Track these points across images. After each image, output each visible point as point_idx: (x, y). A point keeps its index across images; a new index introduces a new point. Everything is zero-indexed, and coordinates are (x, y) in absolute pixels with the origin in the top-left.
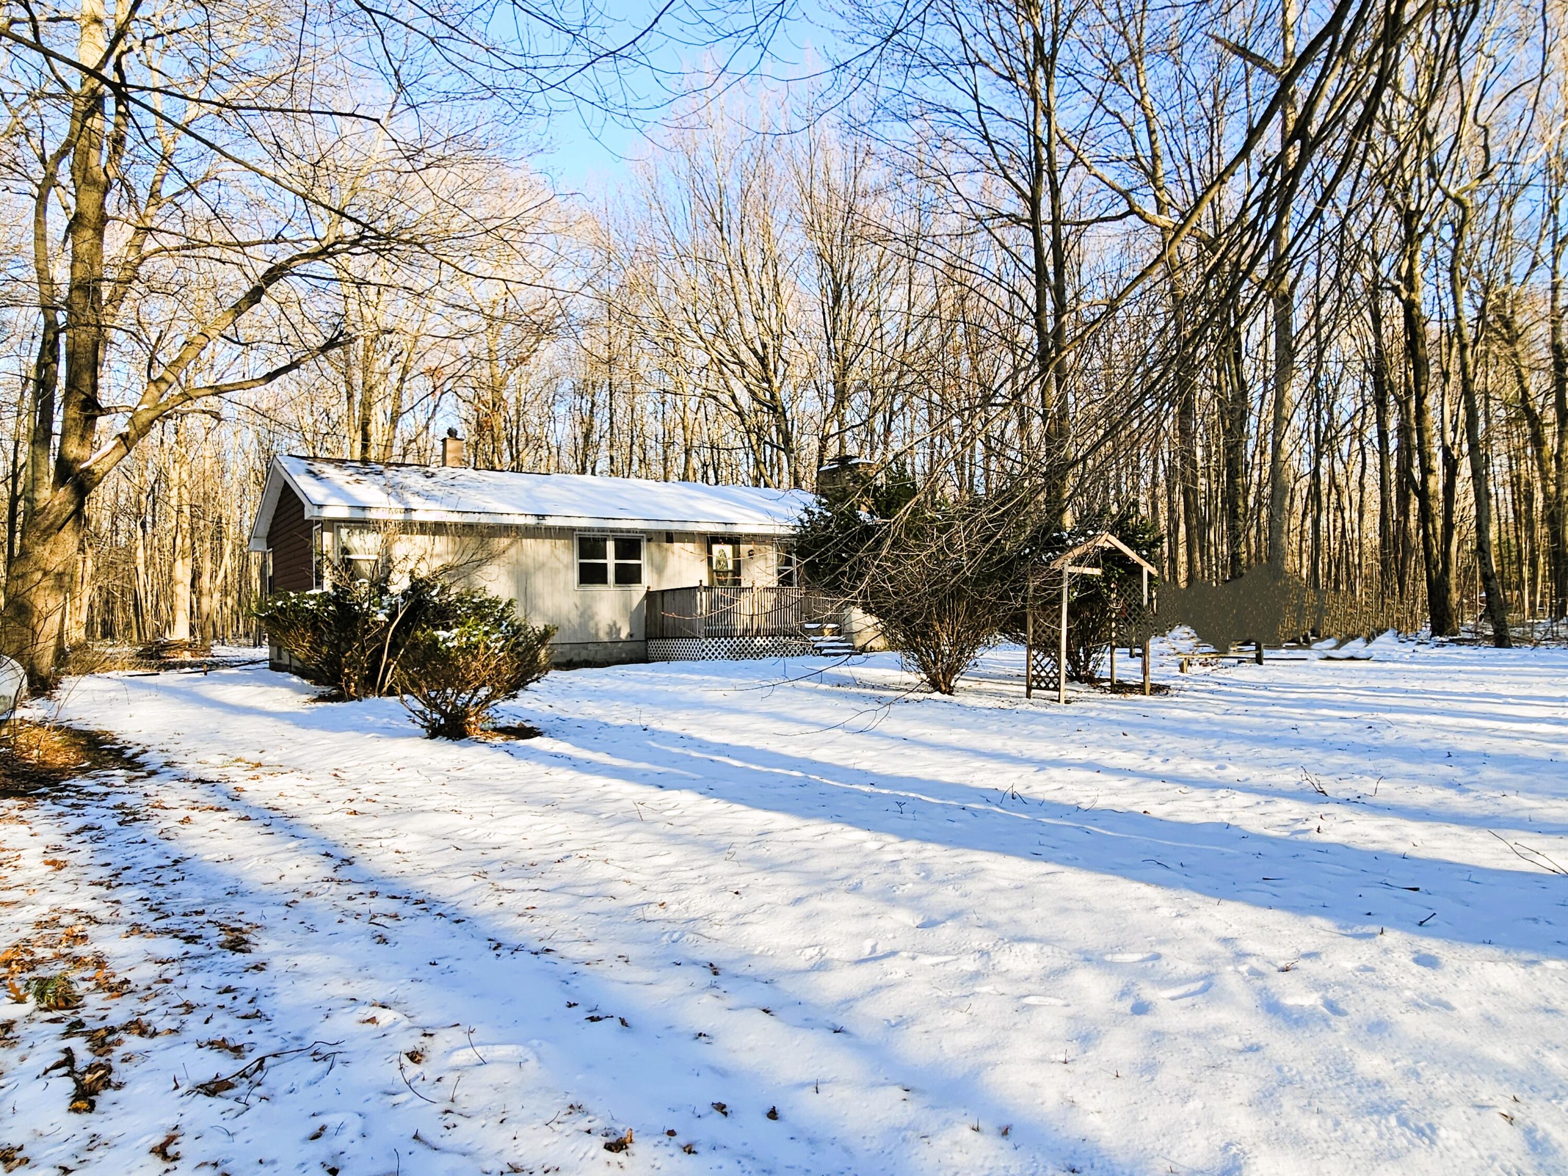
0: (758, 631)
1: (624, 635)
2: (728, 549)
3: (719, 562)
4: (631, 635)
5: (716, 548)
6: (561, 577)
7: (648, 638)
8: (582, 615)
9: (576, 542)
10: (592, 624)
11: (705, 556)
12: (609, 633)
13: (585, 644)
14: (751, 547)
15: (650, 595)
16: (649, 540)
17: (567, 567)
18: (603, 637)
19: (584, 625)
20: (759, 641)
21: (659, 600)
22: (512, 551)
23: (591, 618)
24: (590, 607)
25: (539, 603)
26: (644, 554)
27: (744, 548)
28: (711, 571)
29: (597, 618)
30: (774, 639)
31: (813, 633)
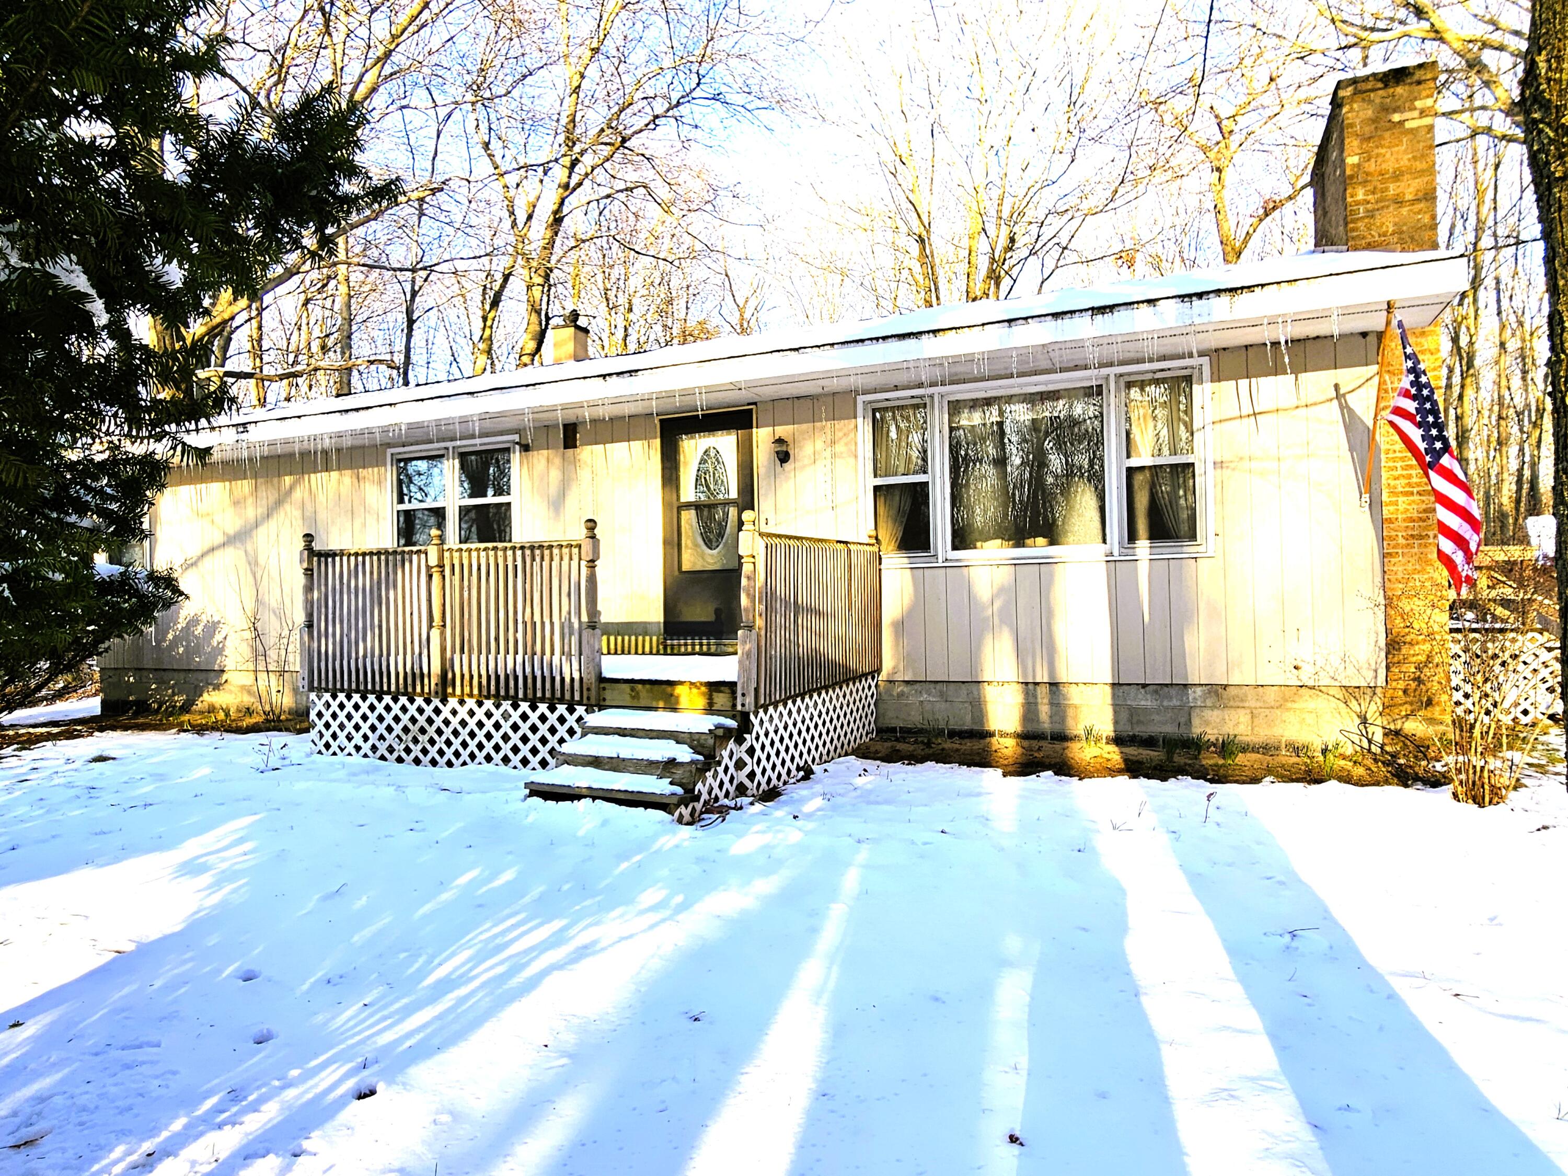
0: (446, 681)
2: (727, 444)
3: (703, 480)
5: (696, 446)
9: (391, 470)
11: (656, 468)
16: (526, 448)
17: (376, 518)
20: (457, 711)
26: (516, 479)
30: (502, 710)
31: (636, 697)
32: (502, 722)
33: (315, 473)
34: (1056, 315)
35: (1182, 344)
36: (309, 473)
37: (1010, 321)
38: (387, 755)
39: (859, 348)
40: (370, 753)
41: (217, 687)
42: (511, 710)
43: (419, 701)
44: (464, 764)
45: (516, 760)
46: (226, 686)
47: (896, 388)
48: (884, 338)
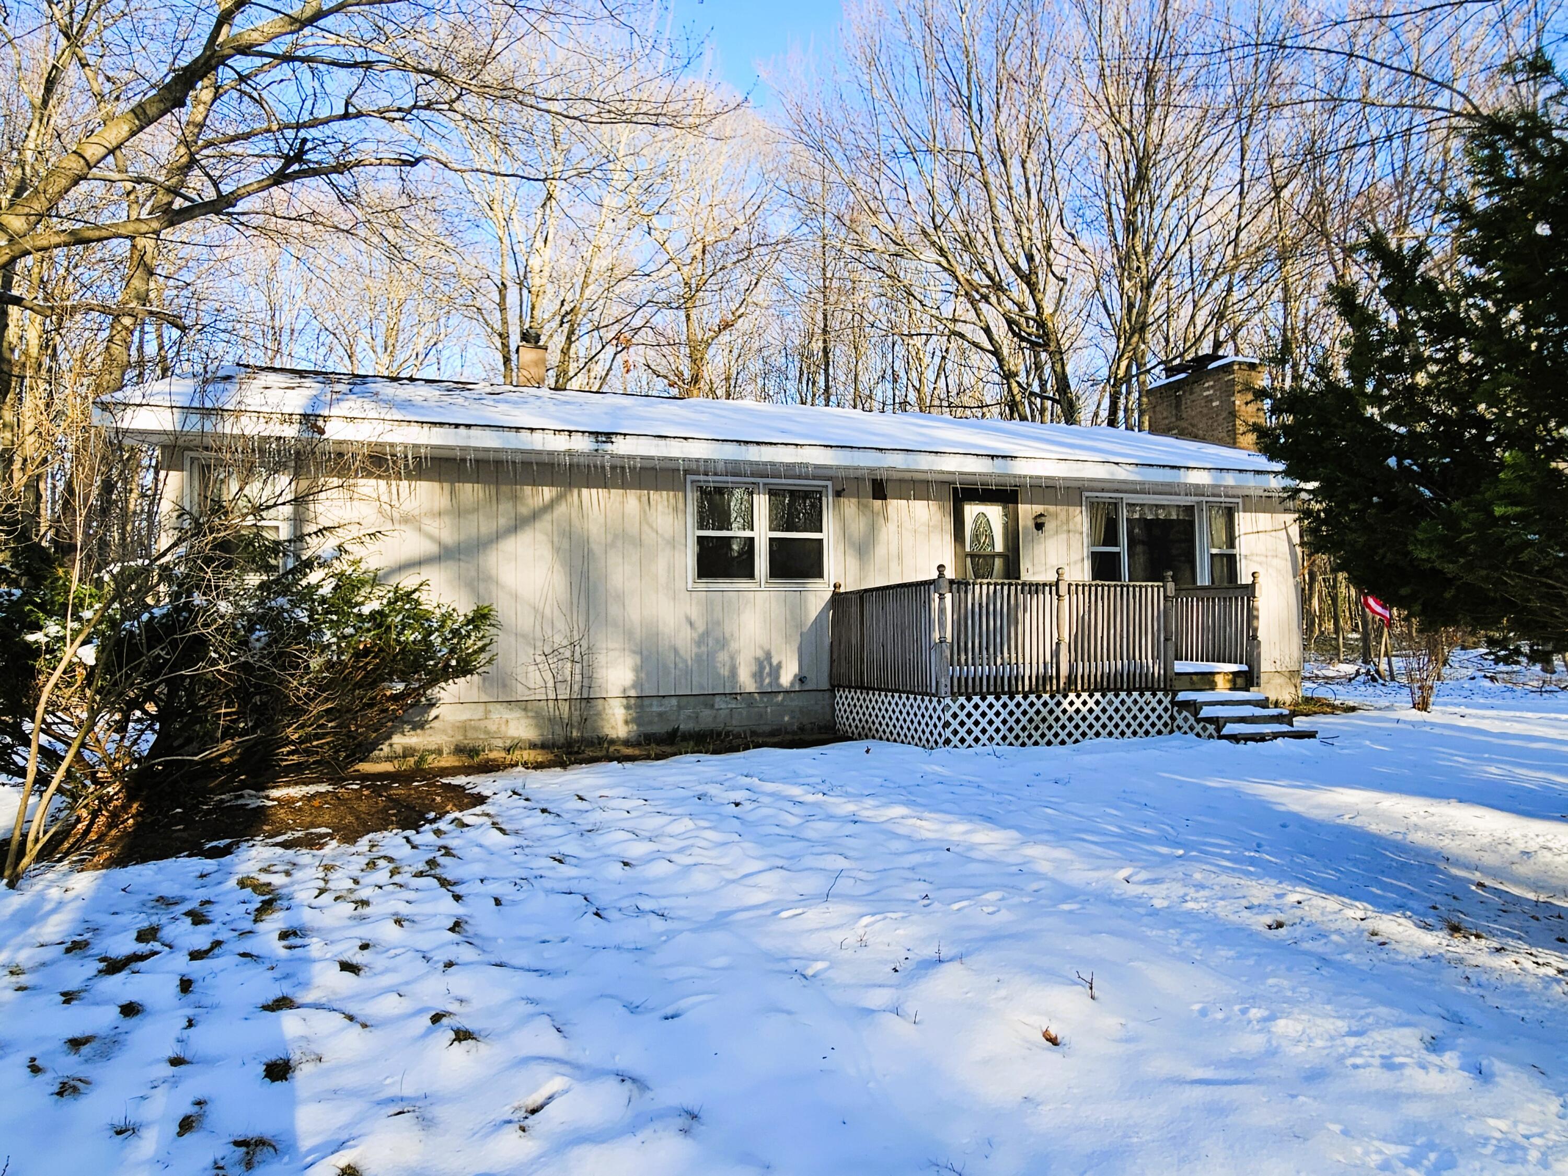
0: (1072, 680)
1: (787, 678)
2: (994, 513)
3: (976, 537)
4: (802, 679)
5: (971, 511)
6: (661, 565)
7: (833, 688)
8: (701, 640)
9: (692, 497)
10: (723, 657)
11: (949, 525)
12: (758, 675)
13: (707, 699)
14: (1038, 509)
15: (839, 600)
16: (838, 494)
17: (672, 543)
18: (746, 681)
19: (706, 661)
20: (1074, 702)
21: (854, 610)
22: (561, 509)
23: (723, 643)
24: (718, 623)
25: (614, 610)
26: (829, 520)
27: (1026, 511)
28: (961, 556)
29: (734, 646)
30: (1107, 699)
31: (1192, 683)
32: (1107, 707)
33: (588, 487)
34: (1240, 471)
35: (1236, 492)
36: (580, 487)
37: (1221, 469)
38: (1014, 741)
39: (1150, 470)
40: (1001, 742)
41: (420, 726)
42: (1114, 699)
43: (1046, 697)
44: (1077, 741)
45: (1117, 733)
46: (435, 724)
47: (1103, 490)
48: (1164, 466)
